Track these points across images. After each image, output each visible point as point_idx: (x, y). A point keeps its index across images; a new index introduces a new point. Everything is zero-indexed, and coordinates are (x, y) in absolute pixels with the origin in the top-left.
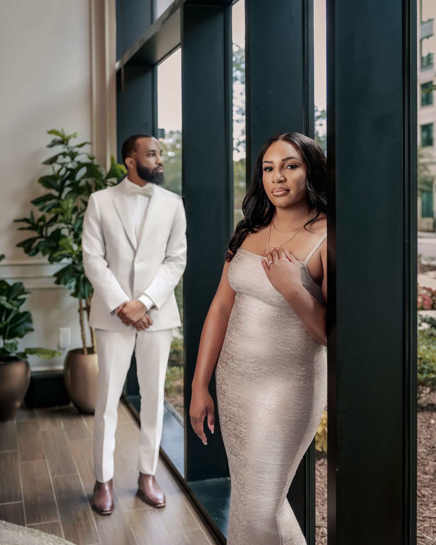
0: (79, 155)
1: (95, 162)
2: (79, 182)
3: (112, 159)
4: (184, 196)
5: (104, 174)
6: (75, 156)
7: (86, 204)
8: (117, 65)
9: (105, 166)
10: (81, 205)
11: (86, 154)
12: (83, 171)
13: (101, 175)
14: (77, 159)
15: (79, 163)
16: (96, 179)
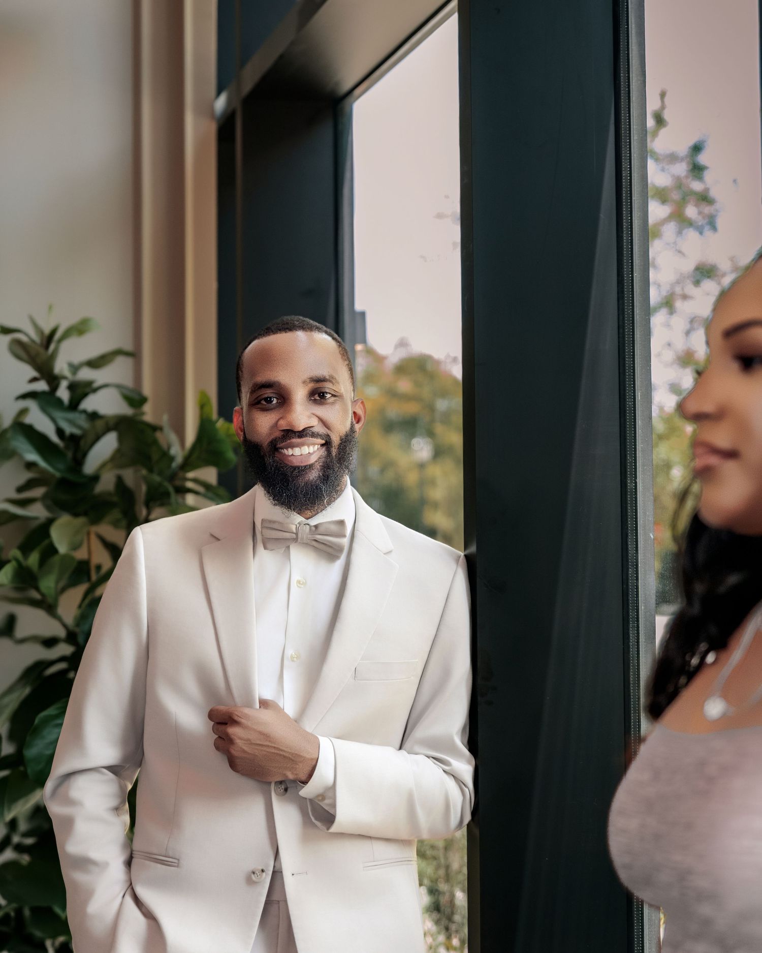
0: (95, 390)
1: (149, 414)
2: (95, 478)
3: (203, 406)
4: (473, 549)
5: (177, 452)
6: (85, 395)
7: (115, 552)
8: (220, 103)
9: (179, 429)
10: (101, 557)
11: (118, 387)
12: (108, 445)
13: (166, 457)
14: (90, 404)
15: (94, 416)
16: (151, 470)
